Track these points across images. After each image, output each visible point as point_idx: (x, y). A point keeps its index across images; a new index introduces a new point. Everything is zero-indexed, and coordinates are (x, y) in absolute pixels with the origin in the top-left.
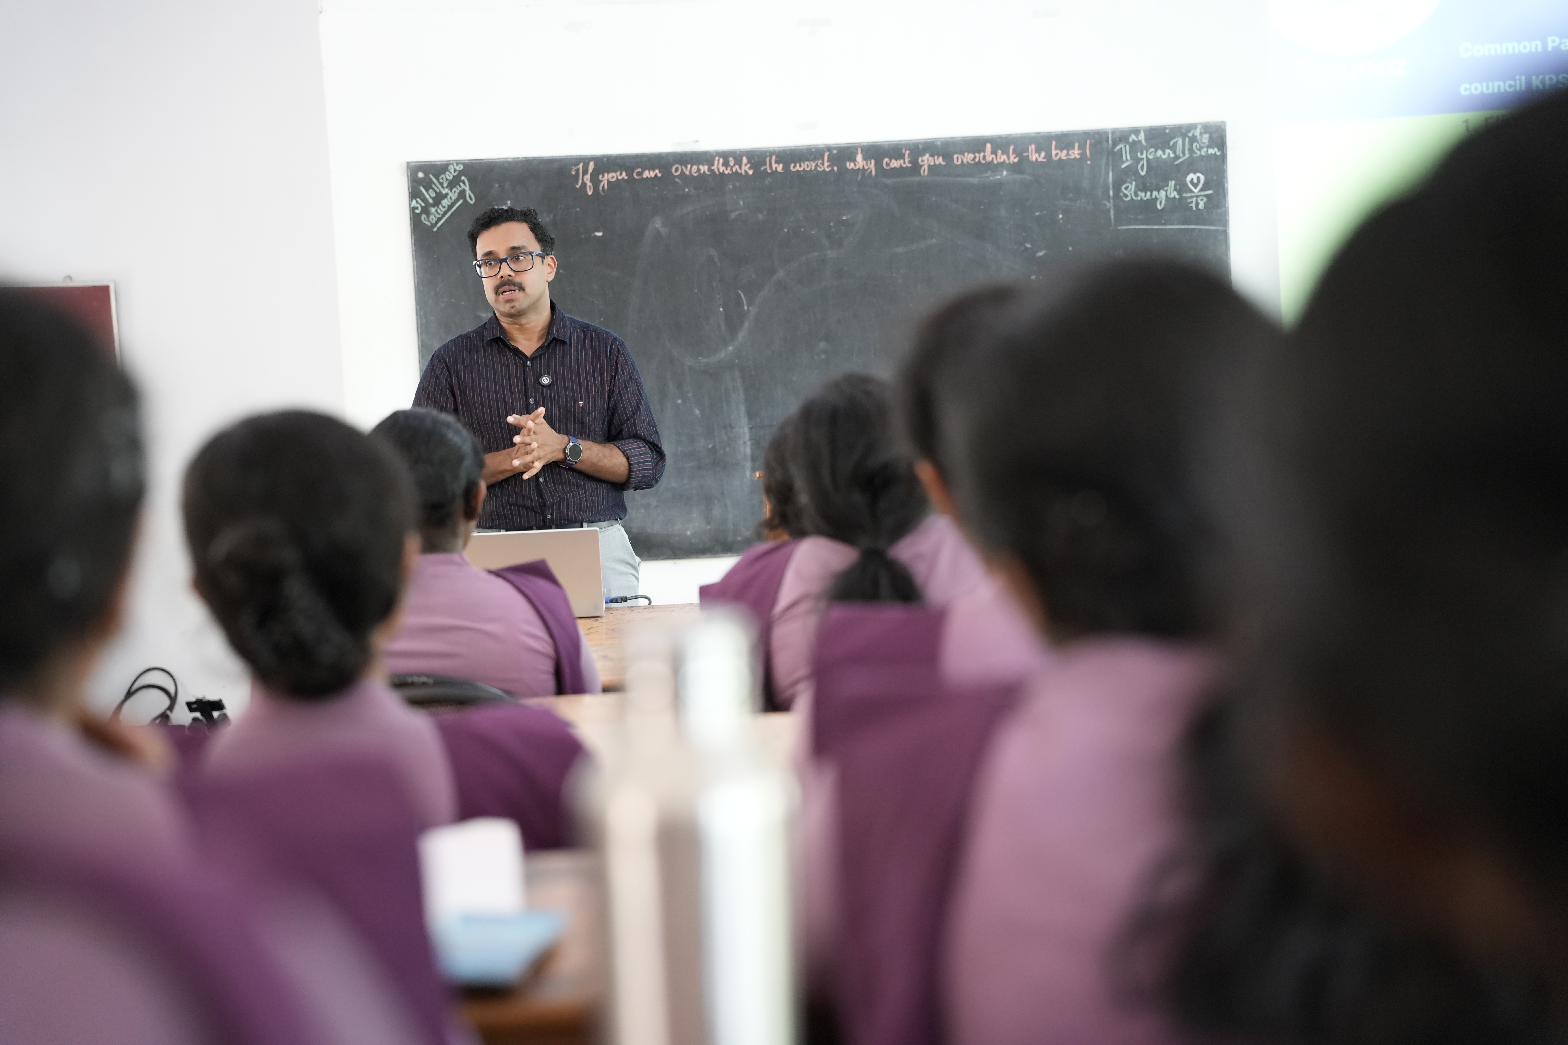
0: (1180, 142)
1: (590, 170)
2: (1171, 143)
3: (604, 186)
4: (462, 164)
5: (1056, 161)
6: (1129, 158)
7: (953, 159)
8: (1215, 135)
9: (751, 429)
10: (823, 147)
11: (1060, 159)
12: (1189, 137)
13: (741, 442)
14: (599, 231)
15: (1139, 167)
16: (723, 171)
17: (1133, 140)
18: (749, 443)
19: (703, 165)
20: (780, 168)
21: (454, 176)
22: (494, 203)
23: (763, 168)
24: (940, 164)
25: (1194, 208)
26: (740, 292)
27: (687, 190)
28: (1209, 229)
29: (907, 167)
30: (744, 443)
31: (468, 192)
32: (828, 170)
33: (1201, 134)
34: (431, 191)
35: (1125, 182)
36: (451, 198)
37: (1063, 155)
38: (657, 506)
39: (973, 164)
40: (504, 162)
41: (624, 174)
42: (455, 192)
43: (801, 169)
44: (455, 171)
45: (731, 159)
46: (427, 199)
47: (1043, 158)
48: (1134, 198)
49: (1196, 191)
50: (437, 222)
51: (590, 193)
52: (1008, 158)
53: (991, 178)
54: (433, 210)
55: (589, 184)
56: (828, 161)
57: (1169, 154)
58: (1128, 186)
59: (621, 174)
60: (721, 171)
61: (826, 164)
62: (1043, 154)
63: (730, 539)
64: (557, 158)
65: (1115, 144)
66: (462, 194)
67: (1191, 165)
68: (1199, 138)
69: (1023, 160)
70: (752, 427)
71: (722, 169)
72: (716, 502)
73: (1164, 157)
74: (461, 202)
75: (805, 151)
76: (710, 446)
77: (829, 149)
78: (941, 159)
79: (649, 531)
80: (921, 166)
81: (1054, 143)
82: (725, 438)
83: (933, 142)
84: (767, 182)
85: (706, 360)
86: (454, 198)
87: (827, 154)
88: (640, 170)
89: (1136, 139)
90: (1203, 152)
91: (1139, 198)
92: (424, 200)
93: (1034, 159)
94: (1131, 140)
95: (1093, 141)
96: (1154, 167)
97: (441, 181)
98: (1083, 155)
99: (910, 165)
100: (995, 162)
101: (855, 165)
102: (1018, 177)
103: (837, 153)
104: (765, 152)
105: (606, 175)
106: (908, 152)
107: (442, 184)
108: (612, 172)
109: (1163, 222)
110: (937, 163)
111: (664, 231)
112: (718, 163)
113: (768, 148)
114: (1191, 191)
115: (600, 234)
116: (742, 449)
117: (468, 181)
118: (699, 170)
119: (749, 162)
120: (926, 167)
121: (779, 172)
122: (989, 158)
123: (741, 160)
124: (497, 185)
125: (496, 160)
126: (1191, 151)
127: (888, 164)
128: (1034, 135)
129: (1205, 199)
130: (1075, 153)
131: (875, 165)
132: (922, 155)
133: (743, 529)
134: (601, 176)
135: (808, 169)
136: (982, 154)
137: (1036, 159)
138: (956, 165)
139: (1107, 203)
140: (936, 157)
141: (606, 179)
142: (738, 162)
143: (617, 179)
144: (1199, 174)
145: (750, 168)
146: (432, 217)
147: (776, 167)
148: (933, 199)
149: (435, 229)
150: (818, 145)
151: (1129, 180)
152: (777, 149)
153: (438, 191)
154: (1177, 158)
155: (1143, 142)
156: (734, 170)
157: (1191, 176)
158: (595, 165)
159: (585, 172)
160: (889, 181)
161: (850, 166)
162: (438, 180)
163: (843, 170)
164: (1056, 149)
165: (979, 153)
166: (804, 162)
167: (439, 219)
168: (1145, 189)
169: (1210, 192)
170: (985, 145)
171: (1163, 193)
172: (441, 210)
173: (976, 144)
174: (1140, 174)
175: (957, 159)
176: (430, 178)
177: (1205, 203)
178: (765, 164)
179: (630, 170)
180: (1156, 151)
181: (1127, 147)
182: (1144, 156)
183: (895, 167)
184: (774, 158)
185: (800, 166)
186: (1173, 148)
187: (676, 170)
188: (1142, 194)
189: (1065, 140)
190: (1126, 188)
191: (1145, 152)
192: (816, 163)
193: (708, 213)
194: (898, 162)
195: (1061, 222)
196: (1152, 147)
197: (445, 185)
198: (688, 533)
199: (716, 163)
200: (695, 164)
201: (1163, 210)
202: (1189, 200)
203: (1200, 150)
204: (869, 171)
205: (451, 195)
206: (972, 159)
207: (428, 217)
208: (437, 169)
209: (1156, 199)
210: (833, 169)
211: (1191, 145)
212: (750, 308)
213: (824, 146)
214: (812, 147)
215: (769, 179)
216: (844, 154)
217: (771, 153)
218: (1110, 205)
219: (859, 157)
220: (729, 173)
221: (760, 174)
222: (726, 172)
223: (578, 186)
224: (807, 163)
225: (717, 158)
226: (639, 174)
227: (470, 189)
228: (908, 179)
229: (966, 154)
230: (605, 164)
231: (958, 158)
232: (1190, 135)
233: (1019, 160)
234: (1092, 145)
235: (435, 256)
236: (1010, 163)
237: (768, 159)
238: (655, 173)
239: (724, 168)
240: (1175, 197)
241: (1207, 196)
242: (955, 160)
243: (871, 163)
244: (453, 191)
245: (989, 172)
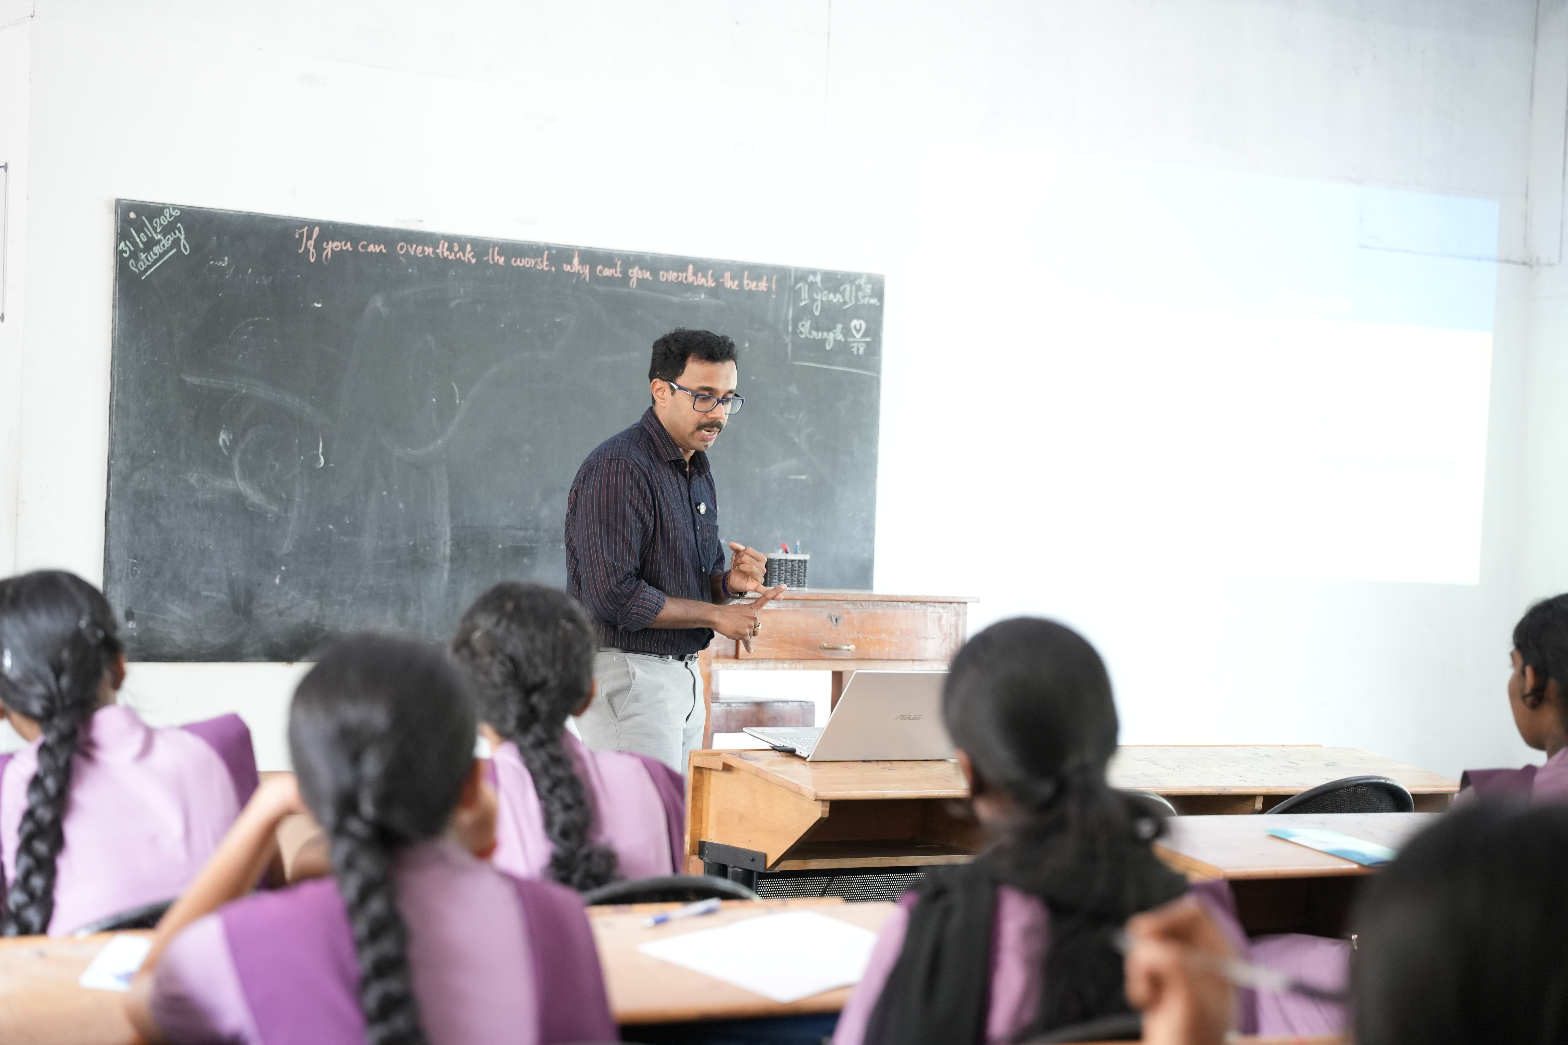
0: (848, 289)
1: (315, 236)
2: (842, 288)
3: (327, 254)
4: (179, 209)
5: (747, 290)
6: (807, 297)
7: (658, 275)
8: (876, 287)
9: (452, 529)
10: (544, 246)
11: (750, 289)
12: (855, 285)
13: (442, 542)
14: (318, 302)
15: (814, 308)
16: (447, 256)
17: (811, 281)
18: (450, 543)
19: (428, 247)
20: (502, 260)
21: (168, 221)
22: (210, 257)
23: (485, 258)
24: (647, 278)
25: (855, 353)
26: (453, 384)
27: (410, 270)
28: (865, 375)
29: (618, 277)
30: (445, 543)
31: (183, 241)
32: (546, 269)
33: (866, 283)
34: (142, 234)
35: (802, 320)
36: (164, 246)
37: (753, 286)
38: (352, 604)
39: (676, 283)
40: (225, 214)
41: (349, 244)
42: (169, 239)
43: (521, 265)
44: (171, 216)
45: (456, 244)
46: (137, 243)
47: (737, 287)
48: (809, 336)
49: (858, 336)
50: (146, 270)
51: (312, 260)
52: (707, 281)
53: (691, 299)
54: (143, 256)
55: (312, 250)
56: (547, 260)
59: (345, 245)
60: (445, 255)
61: (545, 263)
62: (736, 282)
64: (281, 217)
65: (797, 281)
66: (176, 242)
67: (856, 312)
68: (863, 287)
69: (719, 285)
70: (454, 527)
71: (446, 253)
72: (412, 604)
73: (835, 301)
74: (174, 251)
75: (526, 247)
76: (411, 543)
77: (549, 248)
78: (648, 273)
79: (342, 630)
80: (631, 278)
81: (746, 273)
82: (427, 537)
83: (643, 256)
84: (488, 274)
85: (415, 452)
86: (166, 246)
87: (546, 253)
88: (365, 243)
89: (813, 280)
90: (866, 301)
91: (812, 337)
92: (134, 243)
93: (728, 286)
94: (809, 280)
95: (778, 277)
96: (826, 308)
97: (155, 225)
98: (769, 288)
99: (620, 276)
100: (695, 284)
101: (572, 268)
102: (714, 301)
103: (556, 253)
104: (489, 242)
105: (330, 243)
106: (620, 262)
107: (155, 229)
108: (337, 241)
109: (830, 363)
110: (645, 277)
111: (384, 311)
112: (443, 247)
113: (492, 238)
114: (854, 337)
115: (319, 305)
116: (442, 549)
117: (184, 229)
118: (423, 251)
119: (472, 250)
120: (634, 280)
121: (501, 265)
122: (691, 279)
123: (465, 247)
124: (215, 238)
125: (216, 211)
126: (857, 299)
127: (601, 272)
128: (730, 262)
129: (865, 346)
130: (763, 286)
131: (590, 271)
132: (633, 267)
133: (436, 634)
134: (325, 244)
135: (528, 266)
136: (685, 274)
137: (730, 287)
138: (661, 281)
139: (785, 338)
140: (644, 271)
141: (330, 247)
142: (462, 249)
143: (341, 249)
144: (861, 322)
145: (473, 257)
146: (141, 263)
147: (498, 260)
148: (639, 312)
149: (143, 278)
150: (538, 243)
151: (805, 318)
152: (500, 241)
153: (150, 235)
154: (845, 303)
155: (819, 284)
156: (458, 256)
157: (855, 323)
158: (320, 231)
159: (309, 237)
160: (601, 289)
161: (567, 268)
162: (151, 223)
163: (560, 270)
164: (748, 279)
165: (682, 273)
166: (525, 258)
168: (817, 329)
169: (868, 339)
170: (688, 266)
171: (831, 335)
172: (152, 258)
173: (680, 264)
174: (814, 314)
175: (664, 276)
176: (143, 219)
177: (865, 349)
178: (488, 255)
179: (355, 242)
180: (829, 294)
181: (806, 286)
182: (819, 297)
183: (607, 276)
184: (497, 249)
185: (521, 262)
186: (843, 293)
187: (401, 248)
188: (814, 333)
189: (756, 271)
190: (803, 325)
191: (819, 293)
192: (535, 261)
193: (429, 297)
194: (611, 270)
195: (747, 350)
196: (826, 289)
197: (158, 230)
199: (441, 246)
200: (421, 245)
201: (831, 351)
202: (852, 345)
203: (864, 297)
204: (583, 276)
205: (164, 241)
206: (675, 277)
207: (137, 264)
208: (150, 211)
209: (826, 340)
210: (550, 270)
211: (857, 292)
212: (463, 402)
213: (544, 245)
214: (533, 244)
215: (491, 271)
216: (562, 255)
217: (495, 244)
218: (788, 339)
219: (576, 261)
220: (452, 259)
221: (482, 265)
222: (450, 258)
223: (300, 251)
224: (527, 259)
225: (442, 242)
226: (363, 247)
227: (185, 238)
228: (618, 289)
229: (671, 272)
230: (330, 231)
231: (663, 275)
232: (857, 283)
233: (715, 285)
234: (778, 281)
235: (141, 307)
236: (707, 287)
237: (491, 249)
238: (380, 248)
239: (448, 253)
240: (840, 341)
241: (866, 343)
242: (661, 277)
243: (586, 268)
244: (167, 238)
245: (690, 293)
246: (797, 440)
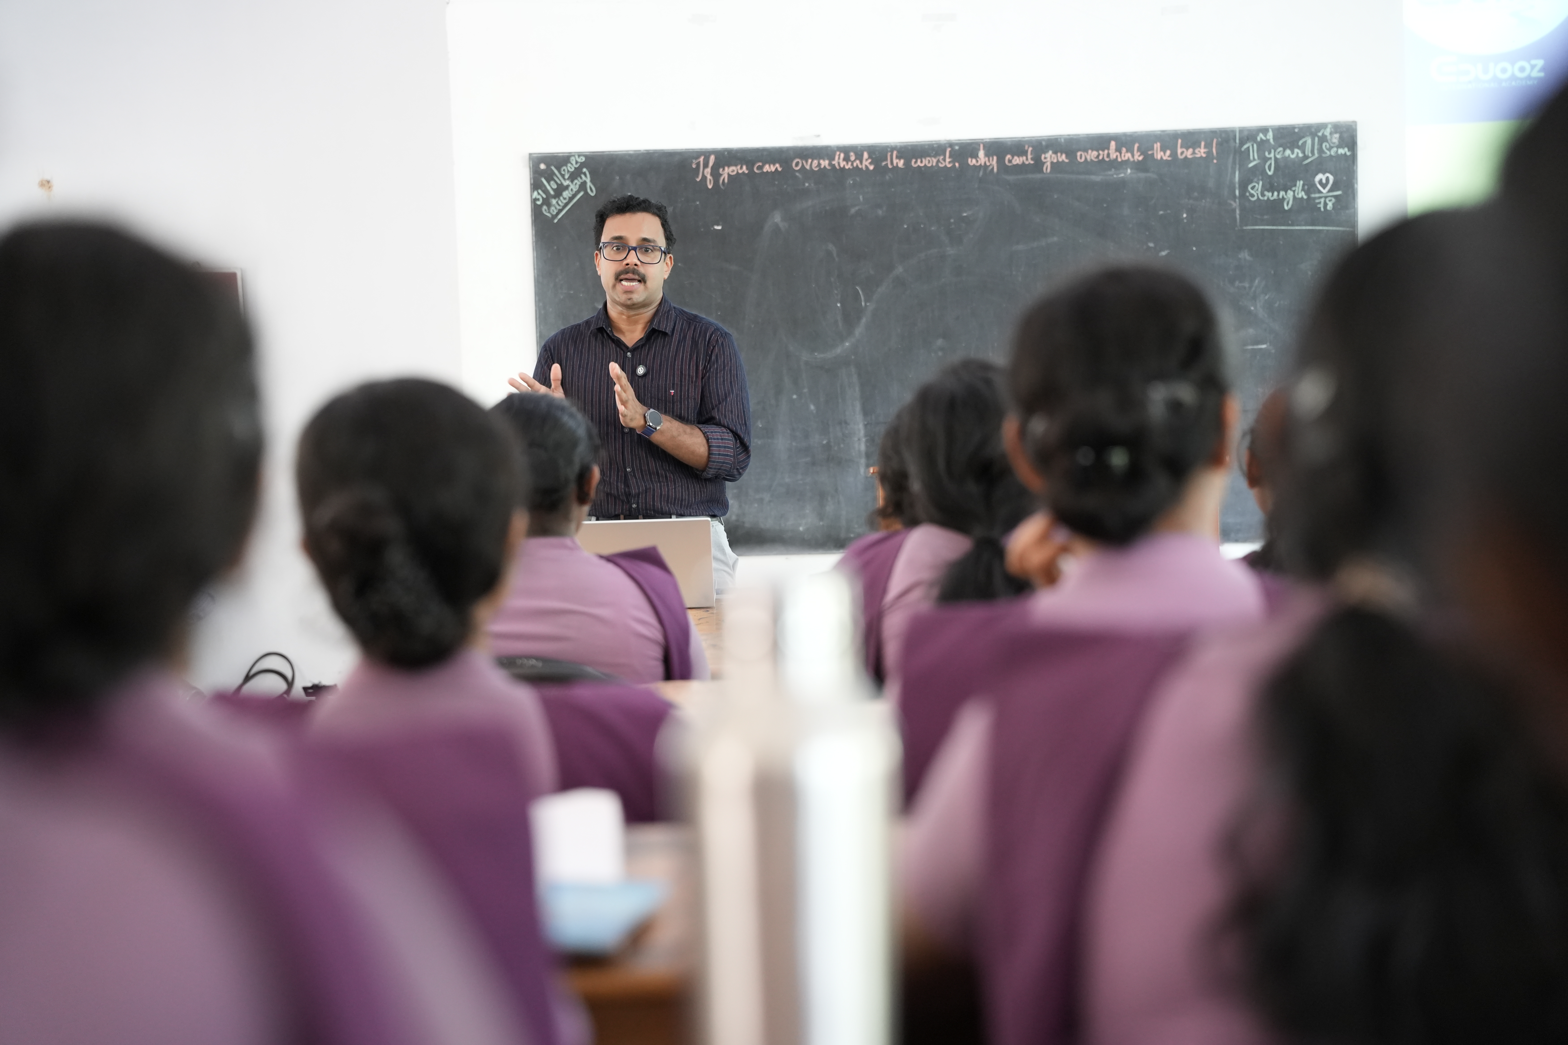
0: (1309, 141)
1: (711, 163)
2: (1300, 143)
3: (724, 180)
4: (584, 156)
5: (1181, 159)
6: (1256, 157)
7: (1076, 156)
8: (1345, 135)
9: (865, 426)
10: (945, 144)
11: (1186, 157)
12: (1318, 137)
13: (856, 439)
14: (718, 225)
15: (1267, 167)
16: (844, 166)
17: (1261, 139)
18: (864, 440)
19: (824, 160)
20: (901, 163)
21: (575, 168)
23: (884, 164)
24: (1063, 161)
25: (1322, 209)
26: (857, 288)
27: (807, 185)
28: (1337, 231)
29: (1029, 164)
30: (859, 440)
31: (589, 184)
32: (949, 166)
33: (1331, 134)
34: (552, 183)
35: (1252, 182)
36: (572, 190)
37: (1189, 153)
38: (770, 501)
39: (1096, 162)
40: (625, 155)
41: (744, 167)
42: (576, 184)
43: (922, 165)
44: (577, 162)
45: (852, 154)
46: (548, 190)
47: (1169, 157)
48: (1261, 198)
49: (1324, 191)
50: (558, 214)
51: (710, 187)
52: (1133, 156)
53: (1115, 176)
54: (554, 201)
55: (709, 177)
56: (950, 157)
57: (1298, 153)
58: (1255, 186)
59: (741, 168)
60: (842, 166)
62: (1168, 152)
63: (843, 535)
64: (678, 151)
65: (1242, 143)
66: (583, 186)
67: (1320, 166)
68: (1329, 137)
69: (1148, 158)
70: (868, 424)
71: (843, 164)
72: (829, 499)
73: (1293, 156)
74: (581, 194)
75: (926, 147)
76: (825, 442)
77: (951, 145)
78: (1064, 156)
79: (762, 526)
80: (1045, 163)
81: (1180, 141)
82: (840, 434)
83: (1057, 139)
84: (887, 178)
85: (822, 356)
86: (575, 190)
87: (948, 150)
88: (760, 164)
89: (1264, 138)
90: (1333, 152)
91: (1266, 198)
92: (546, 191)
93: (1159, 157)
94: (1259, 139)
95: (1220, 140)
96: (1281, 166)
97: (563, 173)
98: (1209, 153)
99: (1032, 162)
100: (1119, 160)
101: (977, 161)
102: (1142, 175)
103: (959, 149)
104: (887, 147)
105: (726, 168)
106: (1030, 149)
107: (563, 176)
108: (732, 165)
109: (1290, 222)
110: (1060, 160)
111: (783, 225)
112: (839, 158)
113: (889, 143)
114: (1320, 192)
115: (719, 228)
116: (856, 445)
117: (590, 173)
118: (819, 165)
119: (870, 157)
120: (1049, 164)
121: (900, 168)
122: (1113, 155)
123: (862, 155)
124: (618, 177)
125: (617, 153)
126: (1321, 151)
127: (1010, 161)
128: (1159, 133)
129: (1333, 200)
130: (1201, 152)
131: (998, 162)
132: (1045, 153)
133: (856, 526)
134: (721, 170)
135: (929, 165)
136: (1106, 152)
137: (1161, 158)
138: (1079, 162)
139: (1232, 203)
140: (1059, 154)
141: (726, 172)
142: (859, 157)
143: (738, 172)
144: (1328, 175)
145: (870, 163)
146: (553, 208)
147: (897, 163)
148: (1056, 197)
149: (556, 221)
150: (939, 141)
151: (1255, 180)
152: (898, 144)
153: (559, 182)
154: (1306, 157)
155: (1272, 141)
156: (855, 165)
157: (1320, 176)
158: (716, 158)
159: (706, 165)
160: (1011, 178)
161: (972, 162)
162: (560, 172)
163: (965, 166)
164: (1181, 147)
165: (1103, 151)
166: (925, 158)
167: (560, 211)
168: (1272, 189)
169: (1339, 193)
170: (1110, 142)
171: (1290, 194)
172: (562, 202)
173: (1101, 142)
174: (1267, 174)
175: (1081, 157)
176: (552, 169)
177: (1333, 204)
178: (886, 159)
179: (750, 164)
180: (1284, 150)
181: (1255, 146)
182: (1272, 155)
183: (1017, 164)
184: (895, 153)
185: (921, 162)
186: (1302, 148)
187: (796, 165)
188: (1269, 194)
189: (1191, 138)
190: (1253, 188)
191: (1273, 151)
192: (937, 159)
193: (828, 208)
194: (1021, 158)
195: (1185, 221)
196: (1280, 146)
197: (567, 177)
198: (801, 529)
199: (837, 157)
200: (816, 159)
201: (1290, 210)
202: (1317, 201)
203: (1330, 149)
204: (991, 167)
205: (572, 186)
206: (1095, 156)
207: (549, 209)
208: (558, 161)
209: (1283, 199)
210: (954, 165)
211: (1320, 145)
212: (868, 304)
213: (945, 142)
214: (934, 143)
215: (890, 175)
216: (965, 150)
217: (893, 148)
218: (1235, 204)
219: (981, 154)
220: (849, 168)
221: (881, 170)
222: (847, 167)
223: (698, 180)
224: (928, 159)
225: (838, 153)
226: (760, 168)
227: (591, 181)
228: (1030, 176)
229: (1090, 151)
230: (726, 157)
231: (1081, 155)
232: (1320, 134)
233: (1143, 158)
234: (1219, 144)
235: (555, 248)
236: (1134, 161)
237: (889, 154)
238: (775, 167)
239: (845, 163)
240: (1302, 198)
241: (1336, 197)
242: (1078, 158)
243: (993, 160)
244: (574, 183)
245: (1113, 170)
246: (1252, 308)
